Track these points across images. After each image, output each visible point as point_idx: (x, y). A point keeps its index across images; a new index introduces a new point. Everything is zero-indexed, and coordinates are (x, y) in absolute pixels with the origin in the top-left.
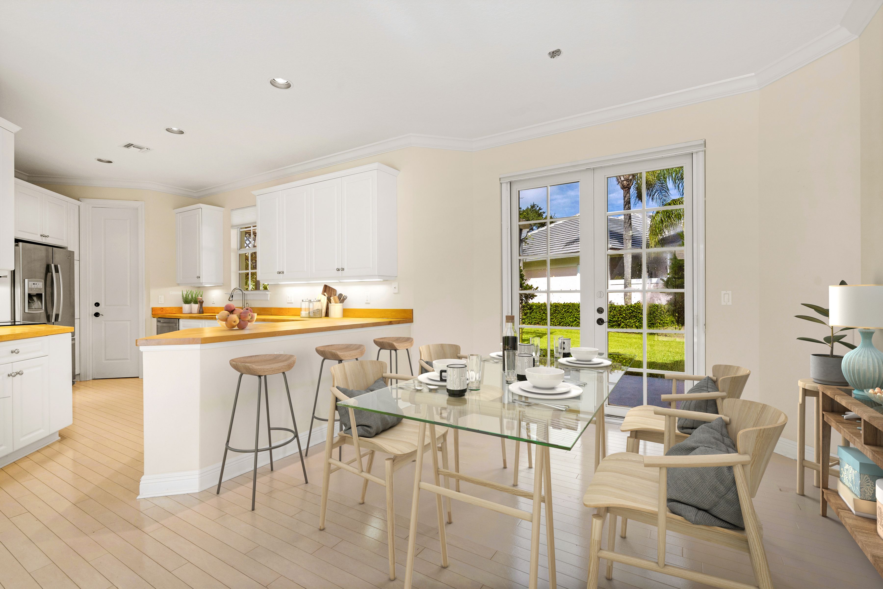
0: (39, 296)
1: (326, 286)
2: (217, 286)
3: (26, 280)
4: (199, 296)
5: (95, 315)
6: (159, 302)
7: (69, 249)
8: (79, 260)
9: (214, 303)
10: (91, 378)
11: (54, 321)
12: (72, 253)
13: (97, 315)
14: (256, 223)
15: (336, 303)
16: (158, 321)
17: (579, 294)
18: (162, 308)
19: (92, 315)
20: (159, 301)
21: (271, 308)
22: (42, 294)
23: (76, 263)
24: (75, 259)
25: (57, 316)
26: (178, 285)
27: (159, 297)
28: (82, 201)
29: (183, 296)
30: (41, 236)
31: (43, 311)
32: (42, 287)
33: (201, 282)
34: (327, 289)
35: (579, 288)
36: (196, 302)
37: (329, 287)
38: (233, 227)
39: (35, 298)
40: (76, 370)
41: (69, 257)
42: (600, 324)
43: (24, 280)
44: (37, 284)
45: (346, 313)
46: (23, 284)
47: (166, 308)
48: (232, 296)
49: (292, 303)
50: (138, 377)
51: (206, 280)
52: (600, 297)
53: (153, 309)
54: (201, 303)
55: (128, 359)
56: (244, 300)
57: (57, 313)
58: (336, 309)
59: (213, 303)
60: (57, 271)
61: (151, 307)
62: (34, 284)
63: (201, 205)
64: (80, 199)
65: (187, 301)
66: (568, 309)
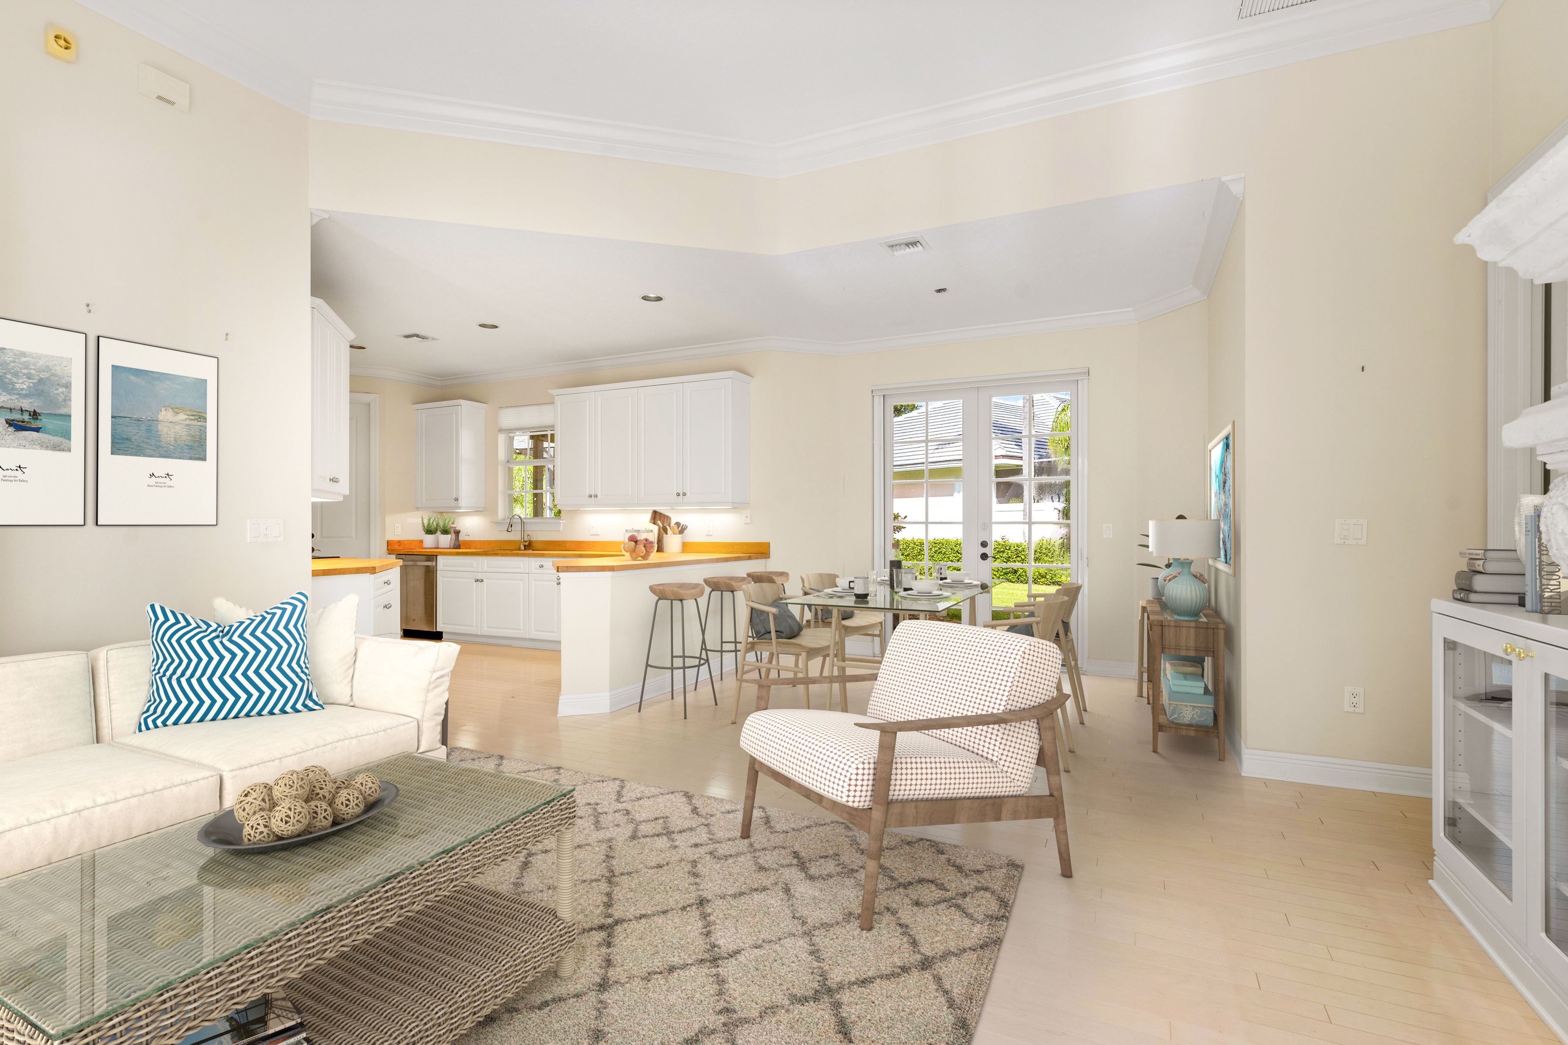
1: (655, 513)
2: (477, 512)
4: (450, 523)
6: (396, 533)
9: (475, 536)
14: (553, 426)
15: (674, 534)
16: (399, 557)
17: (962, 525)
18: (399, 542)
21: (565, 542)
26: (418, 509)
27: (396, 525)
29: (424, 526)
33: (460, 506)
34: (656, 516)
35: (961, 520)
36: (445, 532)
37: (661, 514)
38: (501, 430)
42: (984, 560)
45: (686, 547)
47: (404, 541)
48: (511, 525)
49: (598, 535)
51: (465, 502)
52: (984, 529)
53: (389, 542)
54: (457, 533)
56: (522, 530)
58: (673, 541)
61: (386, 539)
63: (460, 402)
65: (429, 531)
66: (939, 549)
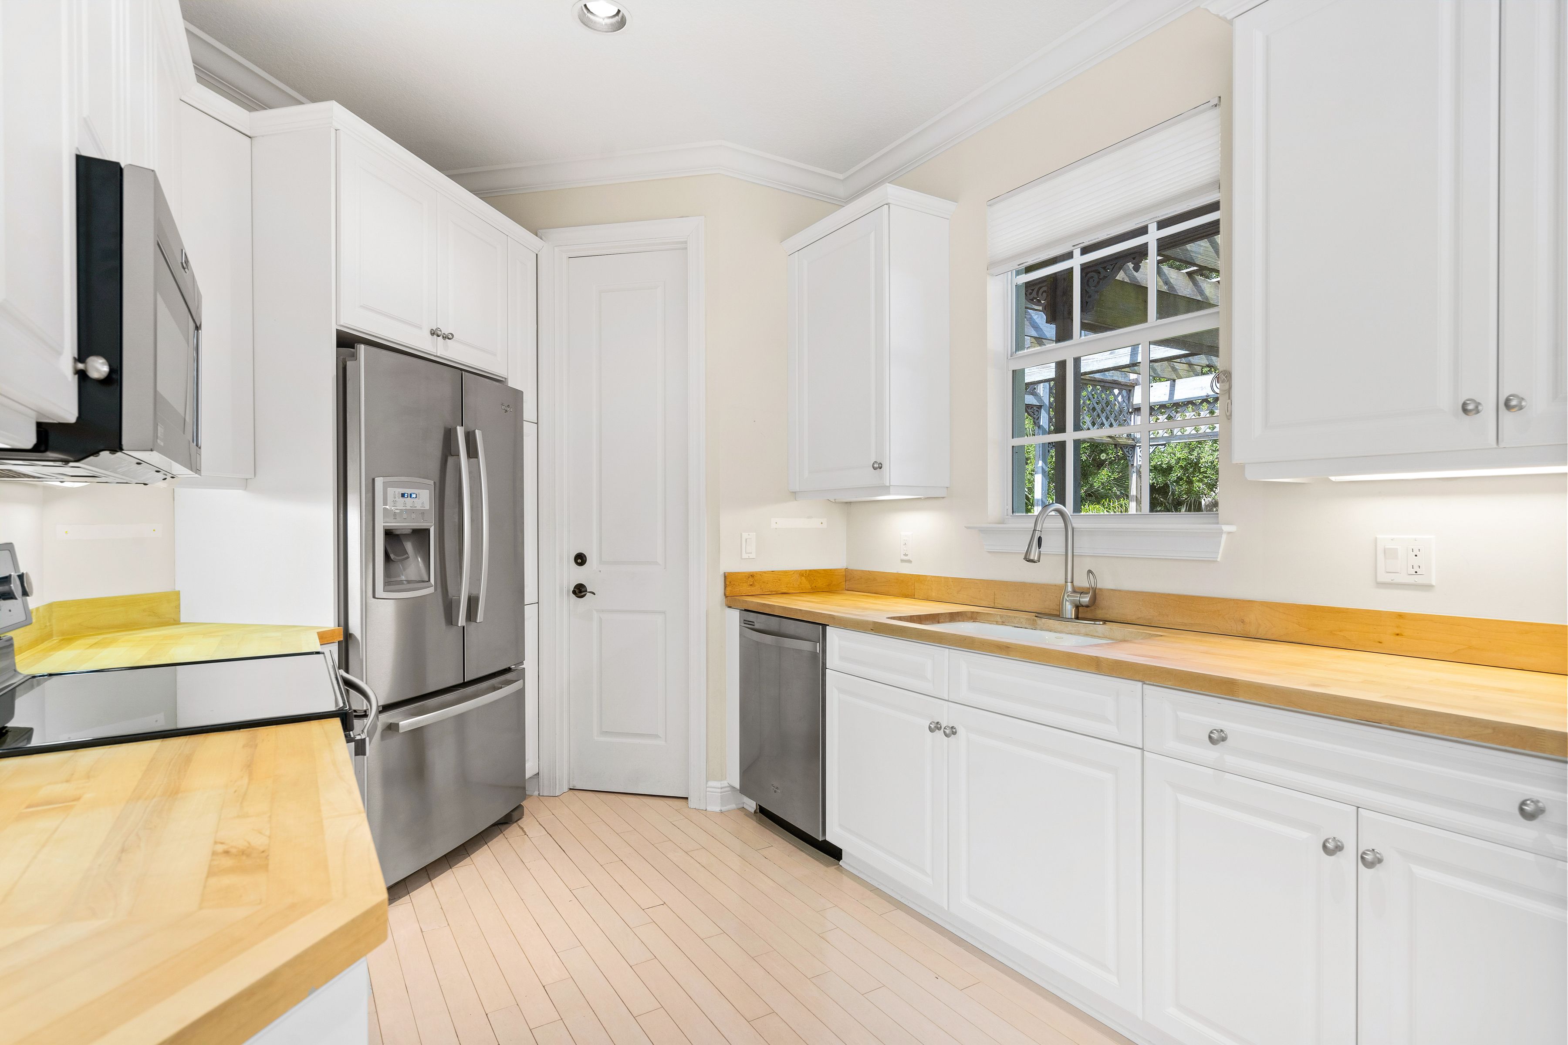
0: (420, 535)
2: (930, 499)
3: (379, 482)
5: (574, 592)
6: (745, 556)
7: (511, 384)
8: (537, 423)
9: (909, 561)
10: (566, 789)
11: (464, 624)
12: (518, 395)
13: (580, 591)
16: (746, 624)
18: (753, 576)
19: (568, 591)
20: (744, 551)
22: (428, 531)
23: (529, 430)
24: (526, 416)
25: (473, 602)
26: (794, 495)
27: (745, 537)
28: (543, 237)
30: (433, 333)
31: (431, 590)
32: (427, 507)
33: (888, 484)
38: (995, 267)
39: (409, 546)
40: (527, 765)
41: (508, 409)
43: (373, 480)
44: (414, 496)
46: (370, 494)
47: (762, 573)
48: (1040, 539)
50: (687, 798)
53: (729, 580)
55: (656, 736)
56: (1069, 555)
57: (474, 593)
59: (902, 561)
60: (472, 452)
61: (722, 571)
62: (403, 495)
63: (890, 191)
64: (540, 232)
